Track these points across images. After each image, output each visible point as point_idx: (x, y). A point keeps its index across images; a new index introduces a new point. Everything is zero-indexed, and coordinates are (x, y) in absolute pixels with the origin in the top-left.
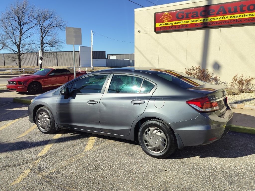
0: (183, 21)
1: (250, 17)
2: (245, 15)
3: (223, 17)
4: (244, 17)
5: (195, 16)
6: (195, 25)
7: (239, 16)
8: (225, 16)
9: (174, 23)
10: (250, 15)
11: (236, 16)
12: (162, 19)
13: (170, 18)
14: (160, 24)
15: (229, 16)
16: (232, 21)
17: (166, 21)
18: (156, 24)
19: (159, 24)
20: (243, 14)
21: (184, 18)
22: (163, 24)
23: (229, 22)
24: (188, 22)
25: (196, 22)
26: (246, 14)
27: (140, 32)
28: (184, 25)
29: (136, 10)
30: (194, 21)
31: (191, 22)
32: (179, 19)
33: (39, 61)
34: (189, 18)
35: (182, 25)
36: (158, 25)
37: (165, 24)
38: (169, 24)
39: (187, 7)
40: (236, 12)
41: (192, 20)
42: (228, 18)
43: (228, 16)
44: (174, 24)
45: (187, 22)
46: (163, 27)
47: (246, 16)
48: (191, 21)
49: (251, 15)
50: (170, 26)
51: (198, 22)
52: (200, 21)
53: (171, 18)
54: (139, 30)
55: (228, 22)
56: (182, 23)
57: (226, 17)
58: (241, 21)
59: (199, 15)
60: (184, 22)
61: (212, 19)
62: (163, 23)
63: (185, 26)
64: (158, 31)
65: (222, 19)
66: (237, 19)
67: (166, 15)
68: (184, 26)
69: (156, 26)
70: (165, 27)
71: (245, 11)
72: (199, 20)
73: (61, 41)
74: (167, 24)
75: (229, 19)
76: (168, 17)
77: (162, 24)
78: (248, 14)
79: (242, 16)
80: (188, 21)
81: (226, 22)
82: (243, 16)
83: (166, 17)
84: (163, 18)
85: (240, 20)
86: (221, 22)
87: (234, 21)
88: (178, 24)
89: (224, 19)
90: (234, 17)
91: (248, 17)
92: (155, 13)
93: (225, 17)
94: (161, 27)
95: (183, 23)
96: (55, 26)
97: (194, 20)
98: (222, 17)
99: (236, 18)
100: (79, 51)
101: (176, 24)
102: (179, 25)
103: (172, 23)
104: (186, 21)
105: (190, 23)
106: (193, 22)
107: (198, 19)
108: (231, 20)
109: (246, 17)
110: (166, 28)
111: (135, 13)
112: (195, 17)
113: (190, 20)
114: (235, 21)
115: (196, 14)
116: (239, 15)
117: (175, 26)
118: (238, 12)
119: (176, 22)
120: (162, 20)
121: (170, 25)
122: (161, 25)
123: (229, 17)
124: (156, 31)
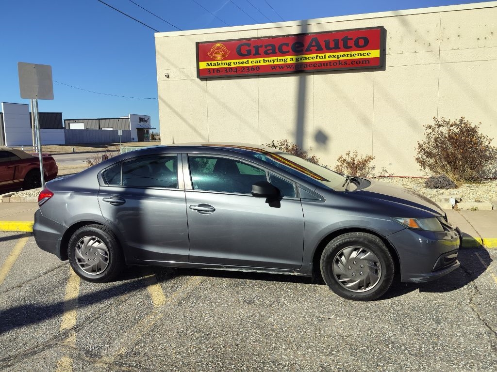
0: (250, 60)
1: (360, 57)
2: (351, 55)
3: (317, 57)
4: (350, 58)
5: (271, 51)
6: (272, 67)
7: (343, 56)
8: (321, 55)
9: (234, 63)
10: (359, 55)
11: (338, 56)
12: (211, 54)
13: (226, 53)
14: (208, 64)
15: (327, 55)
16: (332, 64)
17: (219, 58)
18: (200, 63)
19: (205, 63)
20: (349, 53)
21: (251, 54)
22: (213, 64)
23: (327, 65)
24: (259, 62)
25: (272, 63)
26: (353, 53)
27: (168, 77)
28: (253, 66)
29: (157, 35)
30: (270, 61)
31: (264, 62)
32: (242, 55)
34: (260, 54)
35: (248, 67)
36: (203, 65)
37: (217, 64)
38: (224, 63)
39: (256, 36)
40: (337, 48)
41: (266, 59)
42: (325, 58)
43: (325, 55)
44: (233, 65)
45: (257, 62)
46: (214, 69)
47: (353, 55)
48: (264, 60)
49: (361, 55)
50: (226, 69)
51: (276, 63)
52: (280, 61)
53: (228, 54)
54: (166, 72)
55: (325, 65)
56: (248, 63)
57: (322, 57)
58: (347, 64)
59: (277, 51)
60: (252, 62)
61: (300, 59)
62: (213, 62)
63: (253, 70)
64: (204, 75)
65: (315, 60)
66: (339, 61)
67: (219, 48)
68: (252, 68)
69: (201, 67)
70: (218, 69)
71: (351, 47)
72: (277, 60)
74: (221, 64)
75: (327, 59)
76: (221, 51)
77: (211, 64)
78: (356, 52)
79: (347, 55)
80: (258, 59)
81: (322, 65)
82: (349, 56)
83: (218, 51)
84: (214, 52)
85: (345, 63)
86: (314, 65)
87: (335, 64)
88: (241, 65)
89: (319, 60)
90: (334, 56)
91: (357, 57)
92: (197, 44)
93: (320, 57)
94: (209, 70)
95: (250, 64)
97: (269, 59)
98: (315, 55)
99: (338, 58)
101: (236, 64)
102: (244, 68)
103: (231, 63)
104: (255, 60)
105: (262, 63)
106: (267, 63)
107: (276, 58)
108: (330, 62)
109: (353, 58)
110: (220, 71)
111: (157, 41)
112: (270, 53)
113: (262, 59)
114: (337, 64)
115: (271, 48)
116: (342, 54)
117: (236, 68)
118: (340, 48)
119: (238, 61)
120: (210, 56)
121: (227, 66)
122: (209, 66)
123: (327, 57)
124: (201, 76)
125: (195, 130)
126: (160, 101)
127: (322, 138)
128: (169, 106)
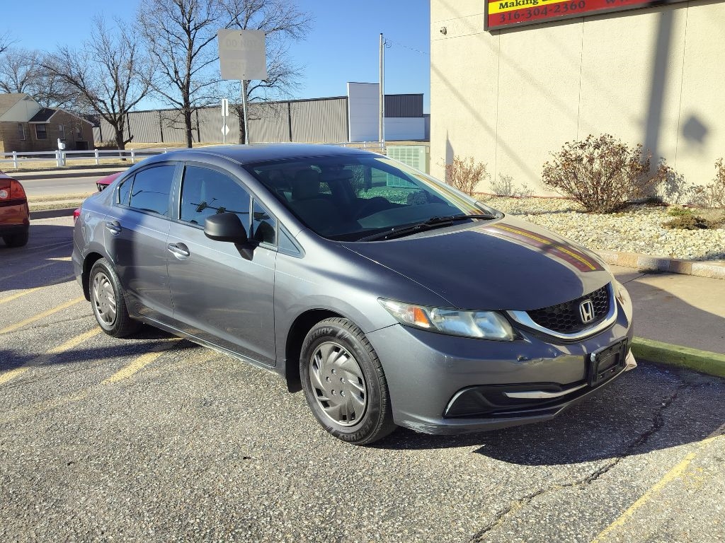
14: (501, 4)
18: (490, 5)
19: (498, 4)
22: (509, 5)
27: (445, 33)
28: (574, 1)
33: (223, 128)
35: (566, 4)
36: (495, 8)
37: (515, 4)
38: (527, 1)
46: (509, 13)
50: (530, 10)
54: (442, 25)
62: (509, 1)
63: (574, 7)
64: (495, 25)
68: (572, 5)
69: (490, 12)
70: (516, 12)
73: (294, 68)
74: (522, 3)
77: (506, 3)
94: (503, 14)
96: (278, 26)
100: (346, 98)
102: (558, 5)
110: (519, 15)
117: (546, 7)
121: (531, 6)
122: (503, 7)
124: (491, 27)
125: (478, 117)
126: (432, 73)
127: (695, 130)
128: (445, 80)
